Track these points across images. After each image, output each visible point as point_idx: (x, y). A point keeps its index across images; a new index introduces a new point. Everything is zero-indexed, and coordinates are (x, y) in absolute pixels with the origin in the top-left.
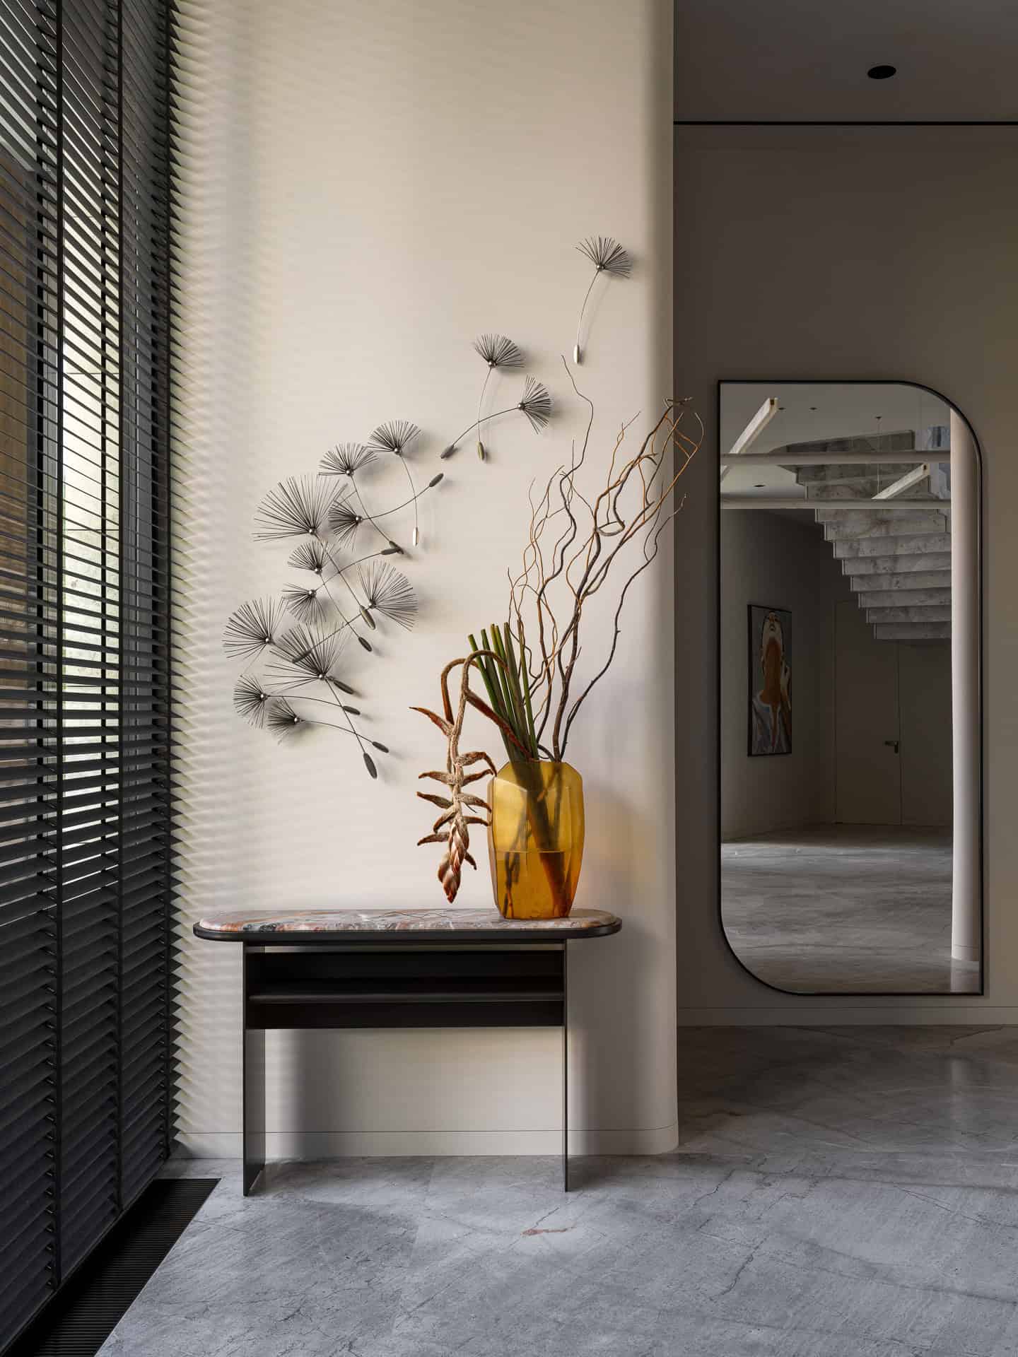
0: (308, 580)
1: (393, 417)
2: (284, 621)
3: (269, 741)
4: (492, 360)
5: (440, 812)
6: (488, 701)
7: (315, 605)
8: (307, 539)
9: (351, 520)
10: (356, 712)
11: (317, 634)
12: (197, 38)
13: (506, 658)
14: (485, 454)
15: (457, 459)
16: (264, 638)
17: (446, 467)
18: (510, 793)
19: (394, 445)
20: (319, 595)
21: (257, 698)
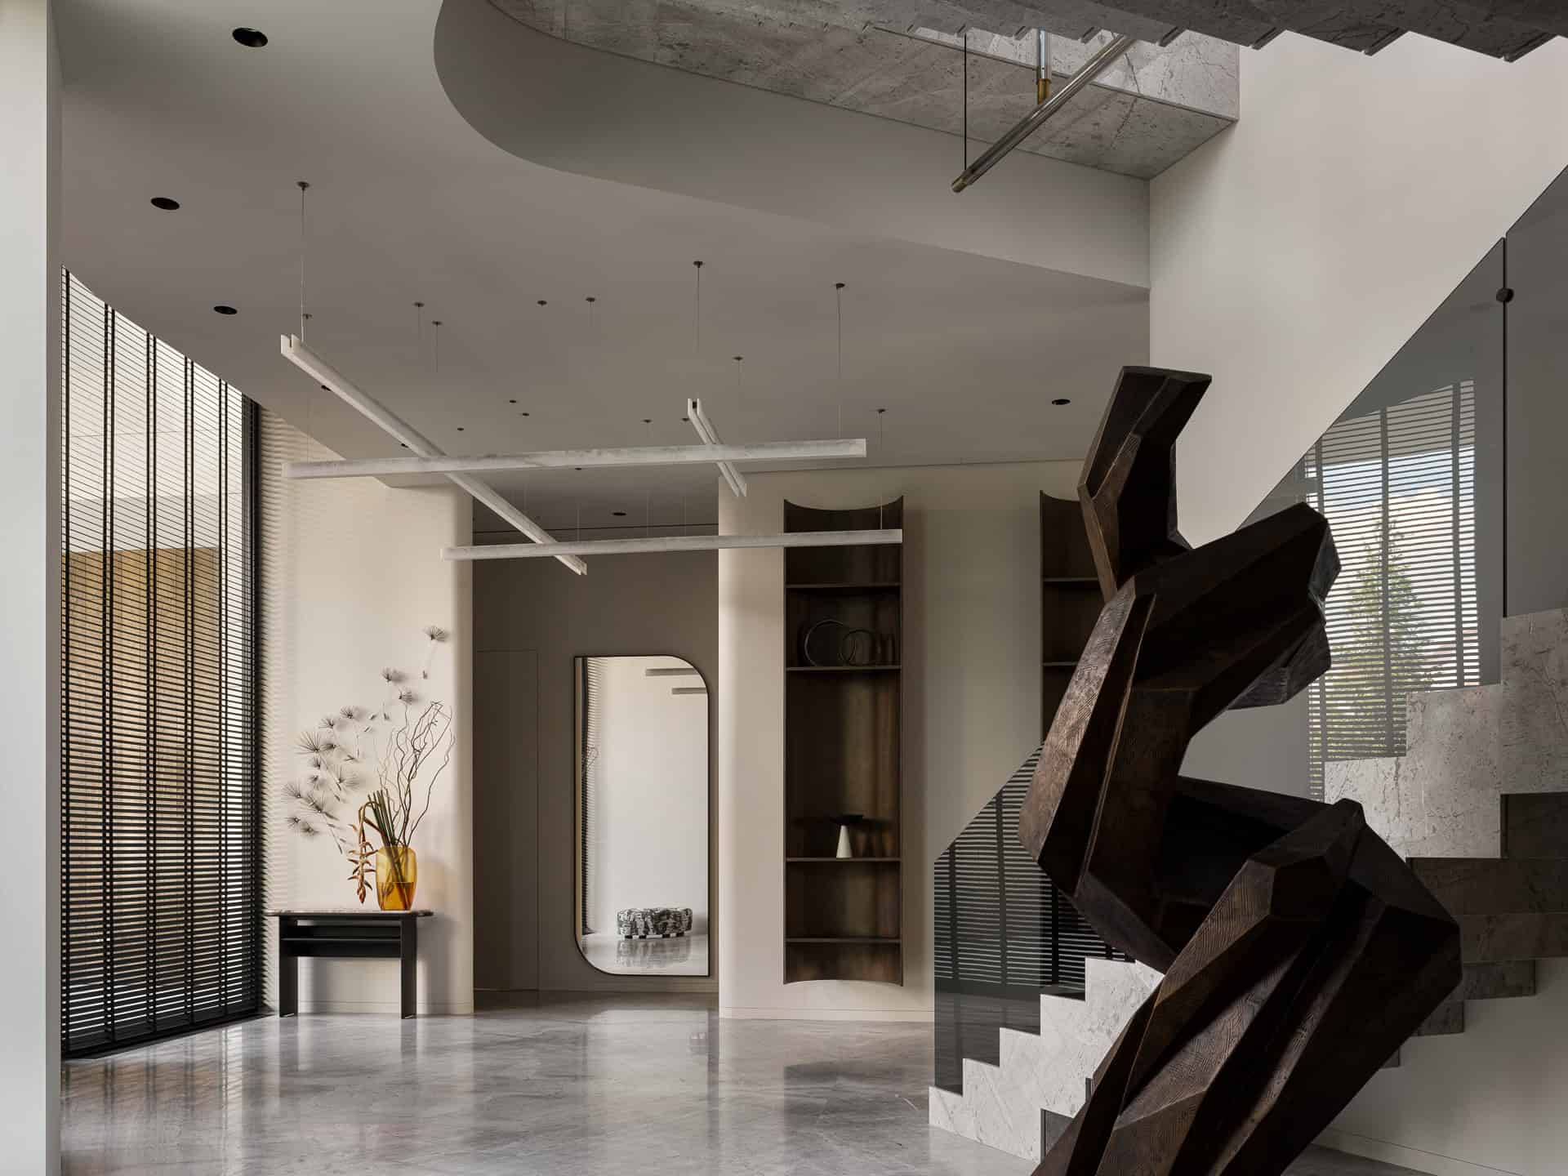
0: (315, 772)
1: (350, 704)
2: (306, 788)
3: (300, 837)
4: (389, 678)
5: (355, 866)
6: (376, 825)
7: (317, 782)
8: (315, 754)
9: (331, 747)
10: (333, 826)
11: (319, 795)
12: (273, 541)
13: (382, 805)
14: (386, 717)
15: (376, 720)
16: (298, 796)
17: (372, 724)
18: (384, 858)
19: (350, 715)
20: (320, 778)
21: (295, 820)
